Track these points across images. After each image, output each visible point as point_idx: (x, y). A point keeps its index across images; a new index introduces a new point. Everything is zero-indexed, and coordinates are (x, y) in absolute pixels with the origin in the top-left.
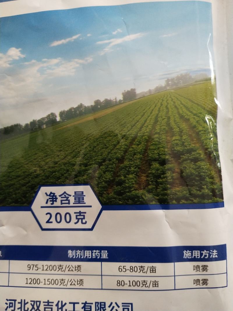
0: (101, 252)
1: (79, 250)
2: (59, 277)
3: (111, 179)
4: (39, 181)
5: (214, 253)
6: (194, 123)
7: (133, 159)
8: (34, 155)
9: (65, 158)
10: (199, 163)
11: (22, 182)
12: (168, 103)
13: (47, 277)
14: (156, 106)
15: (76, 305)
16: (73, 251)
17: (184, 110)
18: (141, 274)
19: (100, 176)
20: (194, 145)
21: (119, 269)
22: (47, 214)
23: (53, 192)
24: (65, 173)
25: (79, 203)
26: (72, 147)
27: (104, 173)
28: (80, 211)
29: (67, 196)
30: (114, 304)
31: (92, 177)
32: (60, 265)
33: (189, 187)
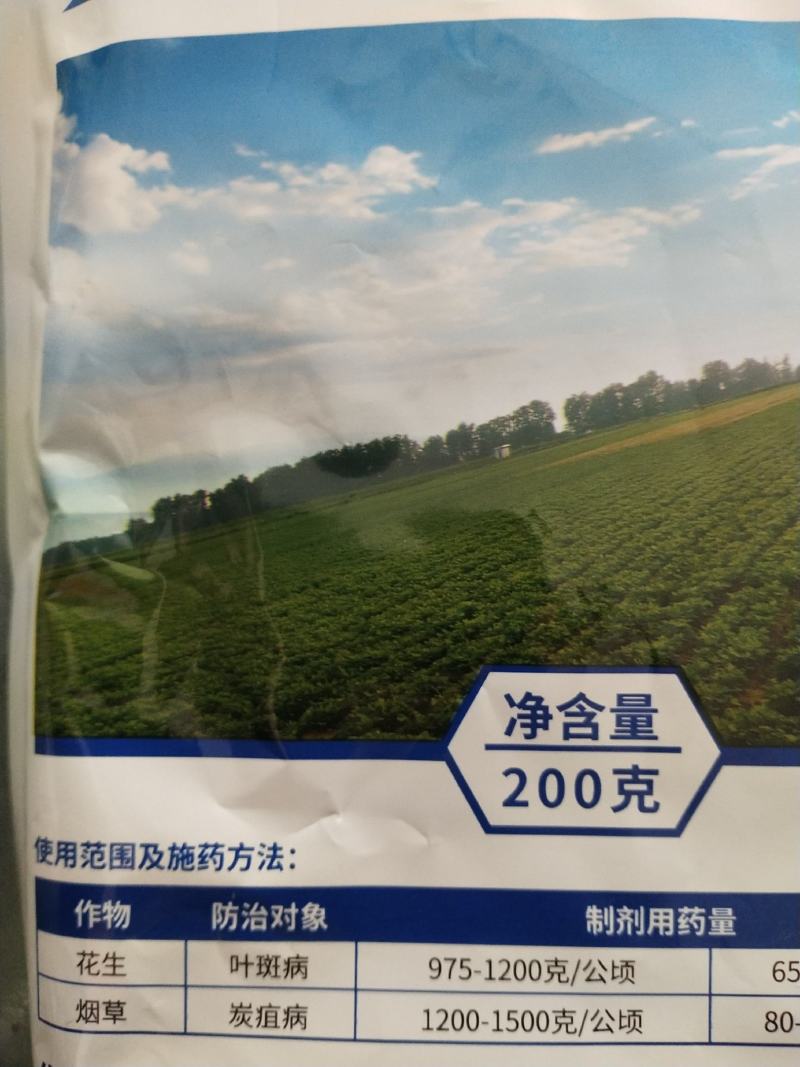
0: (711, 915)
1: (629, 908)
2: (552, 1005)
3: (762, 652)
4: (483, 650)
8: (465, 554)
9: (585, 569)
11: (417, 652)
13: (505, 1004)
16: (606, 910)
19: (720, 642)
21: (774, 971)
23: (535, 694)
24: (584, 627)
25: (634, 736)
26: (616, 531)
27: (735, 630)
28: (636, 767)
29: (589, 709)
31: (689, 646)
32: (556, 962)
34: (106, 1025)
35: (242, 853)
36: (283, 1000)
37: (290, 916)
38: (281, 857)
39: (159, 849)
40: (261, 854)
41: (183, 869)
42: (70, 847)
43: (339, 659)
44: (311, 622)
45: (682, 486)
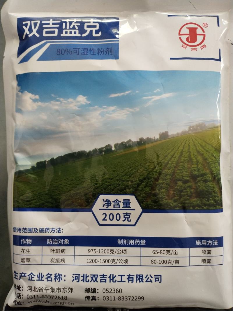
0: (141, 241)
1: (126, 240)
2: (111, 258)
3: (150, 192)
4: (99, 191)
5: (215, 242)
6: (206, 157)
7: (165, 179)
9: (117, 176)
10: (208, 183)
11: (86, 191)
12: (190, 143)
13: (102, 258)
14: (181, 144)
15: (123, 277)
16: (121, 240)
17: (200, 147)
18: (168, 255)
19: (142, 190)
20: (205, 171)
21: (153, 252)
22: (103, 214)
23: (108, 199)
24: (117, 187)
25: (127, 207)
26: (123, 169)
27: (145, 187)
28: (127, 213)
29: (118, 202)
30: (149, 276)
31: (137, 190)
32: (112, 250)
33: (201, 199)
34: (26, 263)
35: (53, 230)
36: (61, 257)
37: (62, 241)
38: (60, 230)
39: (37, 229)
40: (57, 230)
41: (42, 233)
42: (20, 229)
43: (72, 193)
44: (66, 186)
45: (135, 161)
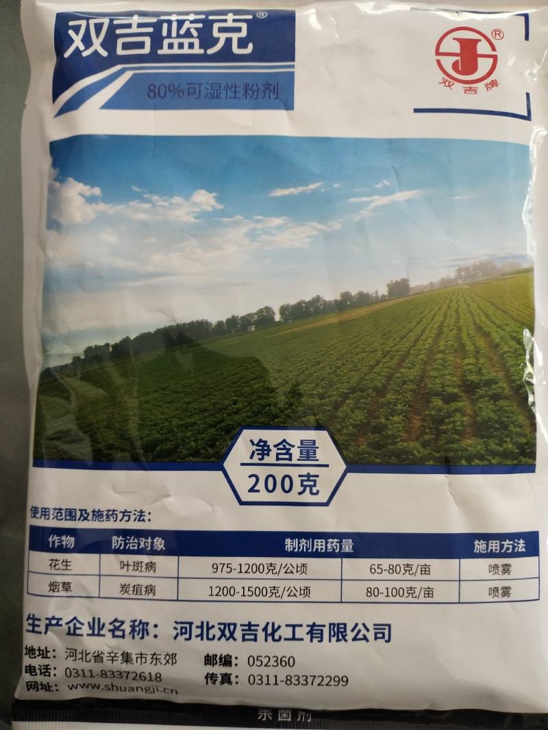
0: (342, 542)
1: (305, 539)
2: (268, 584)
3: (364, 421)
4: (241, 420)
5: (520, 544)
6: (497, 340)
7: (401, 391)
8: (233, 375)
9: (287, 383)
10: (501, 403)
11: (210, 420)
12: (459, 306)
13: (247, 584)
14: (440, 309)
15: (297, 629)
16: (294, 540)
17: (484, 318)
18: (407, 576)
19: (346, 416)
20: (495, 374)
21: (371, 569)
22: (250, 477)
23: (263, 440)
24: (286, 409)
25: (308, 460)
26: (301, 366)
27: (353, 411)
28: (308, 474)
29: (288, 447)
30: (360, 627)
31: (332, 417)
32: (271, 564)
33: (485, 439)
34: (62, 593)
35: (126, 514)
36: (145, 582)
37: (148, 543)
38: (144, 516)
39: (87, 512)
40: (135, 514)
41: (99, 521)
42: (47, 510)
43: (174, 423)
44: (161, 406)
45: (331, 347)
